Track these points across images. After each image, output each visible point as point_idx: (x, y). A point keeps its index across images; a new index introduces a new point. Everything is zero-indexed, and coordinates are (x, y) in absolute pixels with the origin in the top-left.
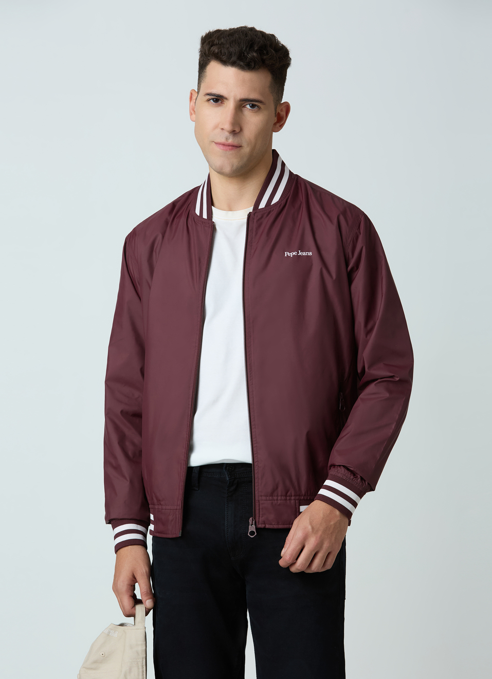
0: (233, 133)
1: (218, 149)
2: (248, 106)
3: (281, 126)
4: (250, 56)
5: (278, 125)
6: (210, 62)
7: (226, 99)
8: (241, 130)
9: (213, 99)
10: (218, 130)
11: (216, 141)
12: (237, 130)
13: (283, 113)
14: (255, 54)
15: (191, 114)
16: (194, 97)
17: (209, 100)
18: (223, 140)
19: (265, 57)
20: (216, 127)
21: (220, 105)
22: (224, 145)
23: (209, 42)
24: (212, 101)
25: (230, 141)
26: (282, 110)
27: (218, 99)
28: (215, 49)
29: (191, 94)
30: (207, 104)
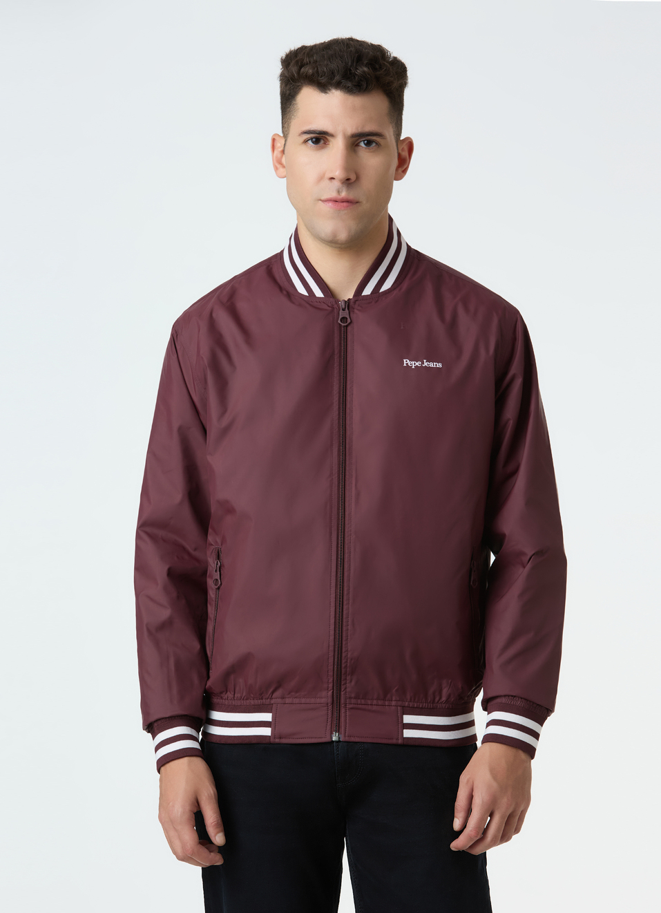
0: (347, 182)
1: (327, 208)
2: (362, 144)
3: (405, 171)
4: (359, 72)
5: (400, 170)
6: (300, 89)
7: (332, 136)
8: (358, 178)
9: (311, 139)
10: (326, 182)
11: (323, 198)
12: (353, 177)
13: (405, 154)
14: (366, 69)
15: (276, 169)
16: (280, 144)
17: (306, 141)
18: (333, 195)
19: (378, 73)
20: (321, 178)
21: (322, 148)
22: (336, 201)
23: (297, 62)
24: (310, 142)
25: (344, 194)
26: (403, 150)
27: (319, 138)
28: (308, 70)
29: (274, 140)
30: (304, 147)
